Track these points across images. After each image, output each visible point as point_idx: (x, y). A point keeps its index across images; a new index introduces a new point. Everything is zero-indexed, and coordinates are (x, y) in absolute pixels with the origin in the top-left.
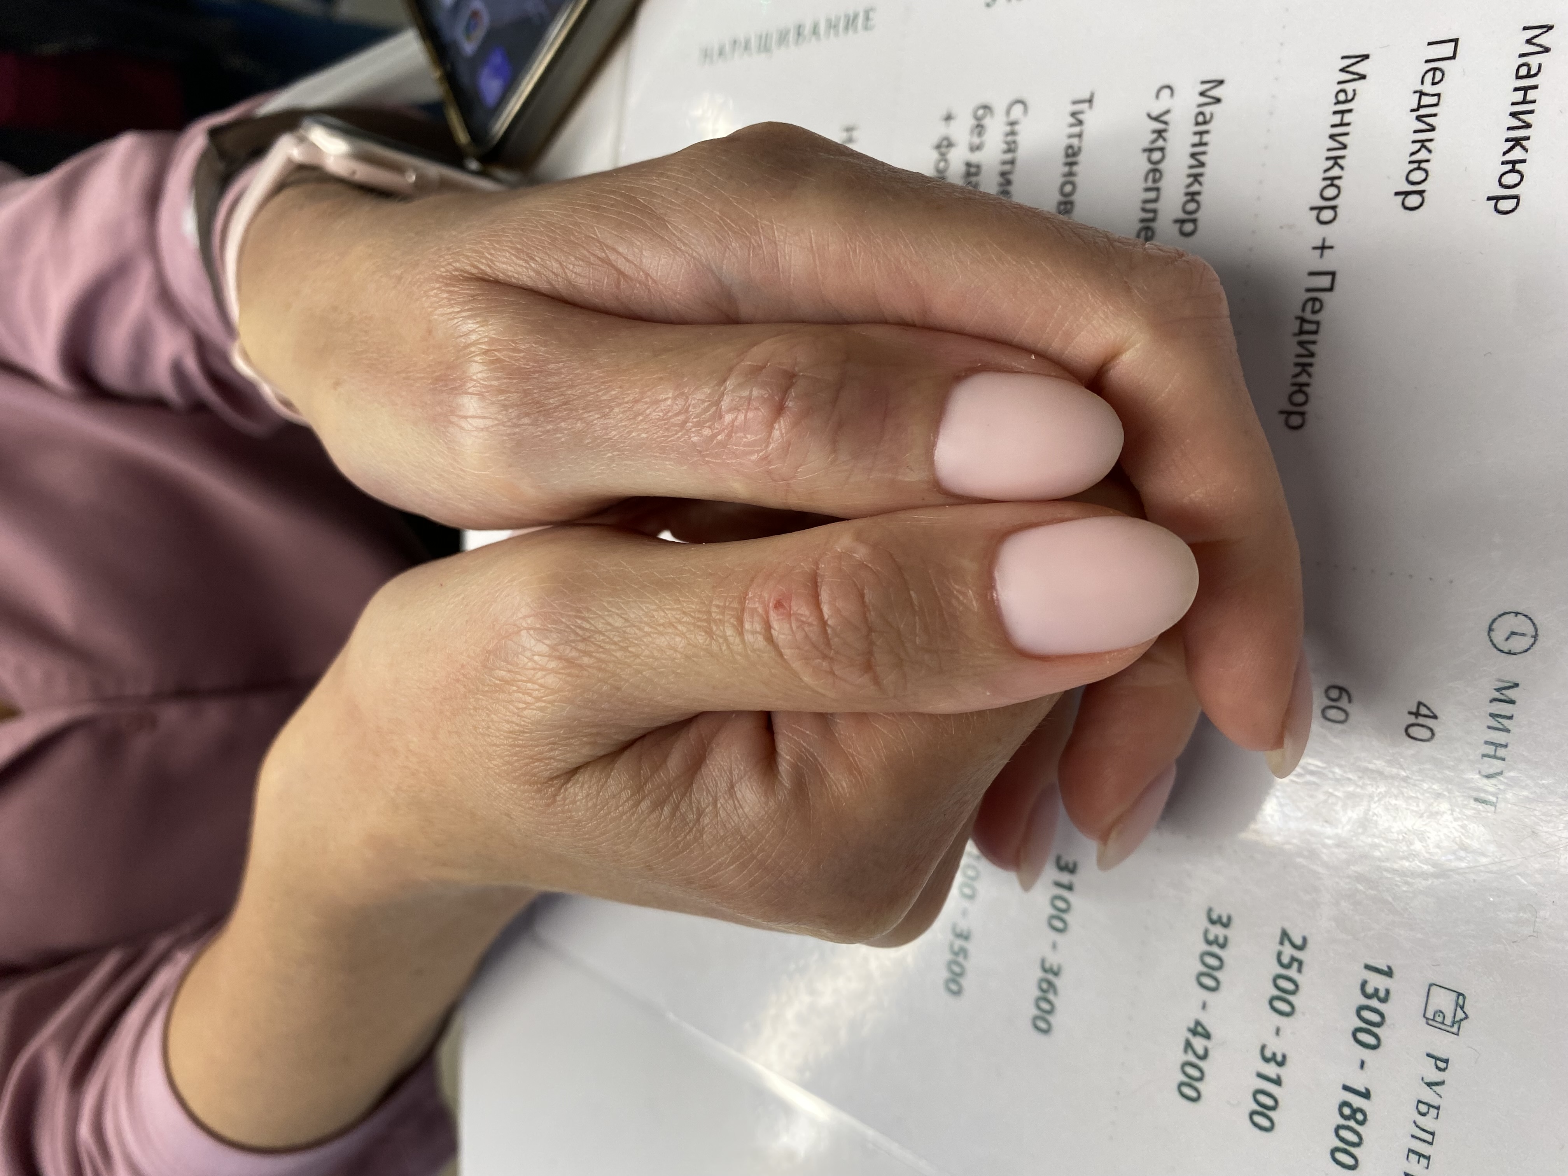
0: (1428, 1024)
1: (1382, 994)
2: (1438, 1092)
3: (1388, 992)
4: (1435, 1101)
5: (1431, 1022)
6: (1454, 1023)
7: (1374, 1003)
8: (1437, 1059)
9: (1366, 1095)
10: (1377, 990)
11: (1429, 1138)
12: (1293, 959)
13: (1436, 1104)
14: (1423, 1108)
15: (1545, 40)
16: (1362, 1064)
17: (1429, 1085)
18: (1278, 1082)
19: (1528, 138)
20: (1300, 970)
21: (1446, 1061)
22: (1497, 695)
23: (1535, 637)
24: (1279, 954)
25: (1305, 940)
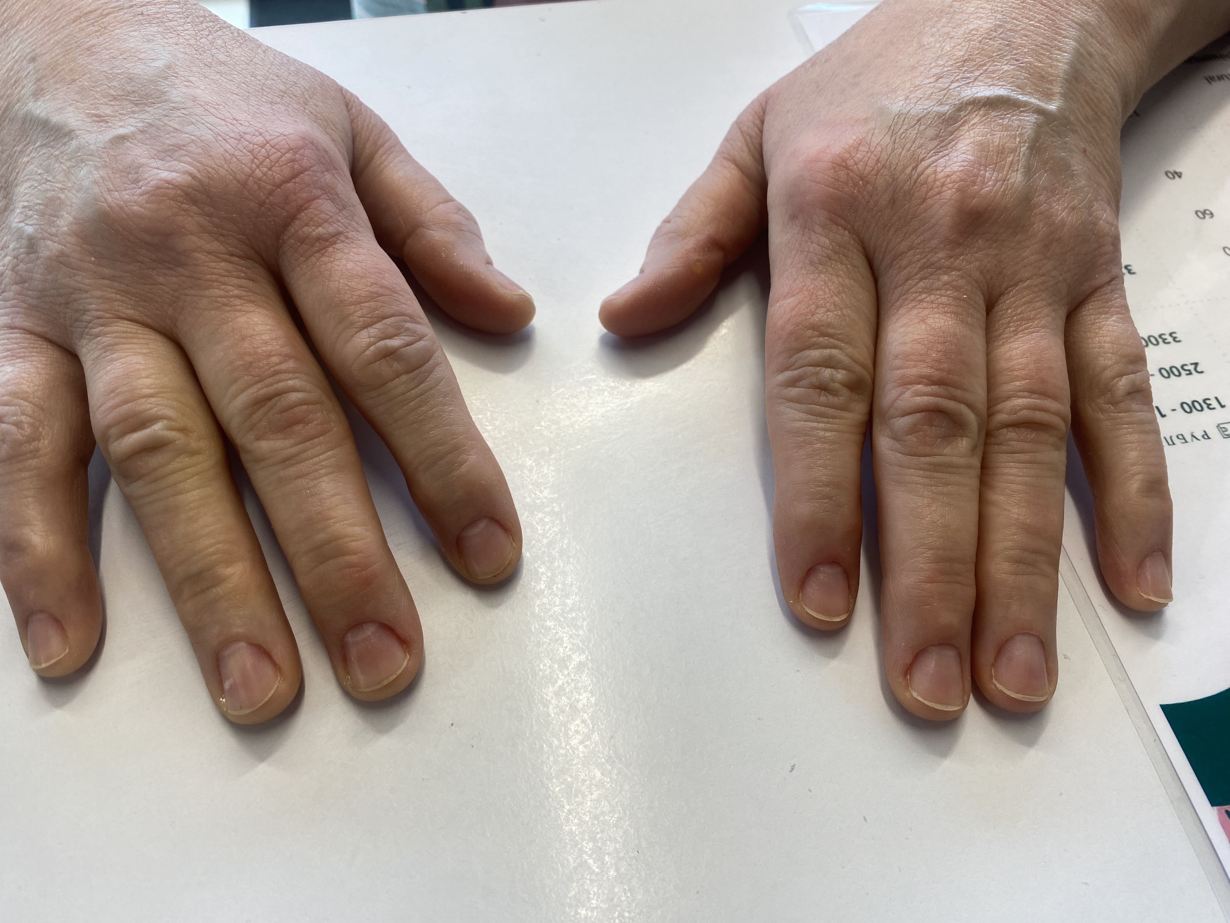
0: (1217, 427)
1: (1211, 407)
3: (1214, 408)
5: (1219, 428)
7: (1205, 406)
8: (1206, 434)
9: (1163, 416)
10: (1210, 404)
11: (1171, 443)
12: (1189, 370)
13: (1188, 440)
14: (1180, 437)
16: (1174, 410)
17: (1193, 436)
20: (1187, 374)
21: (1209, 438)
24: (1186, 365)
25: (1202, 372)
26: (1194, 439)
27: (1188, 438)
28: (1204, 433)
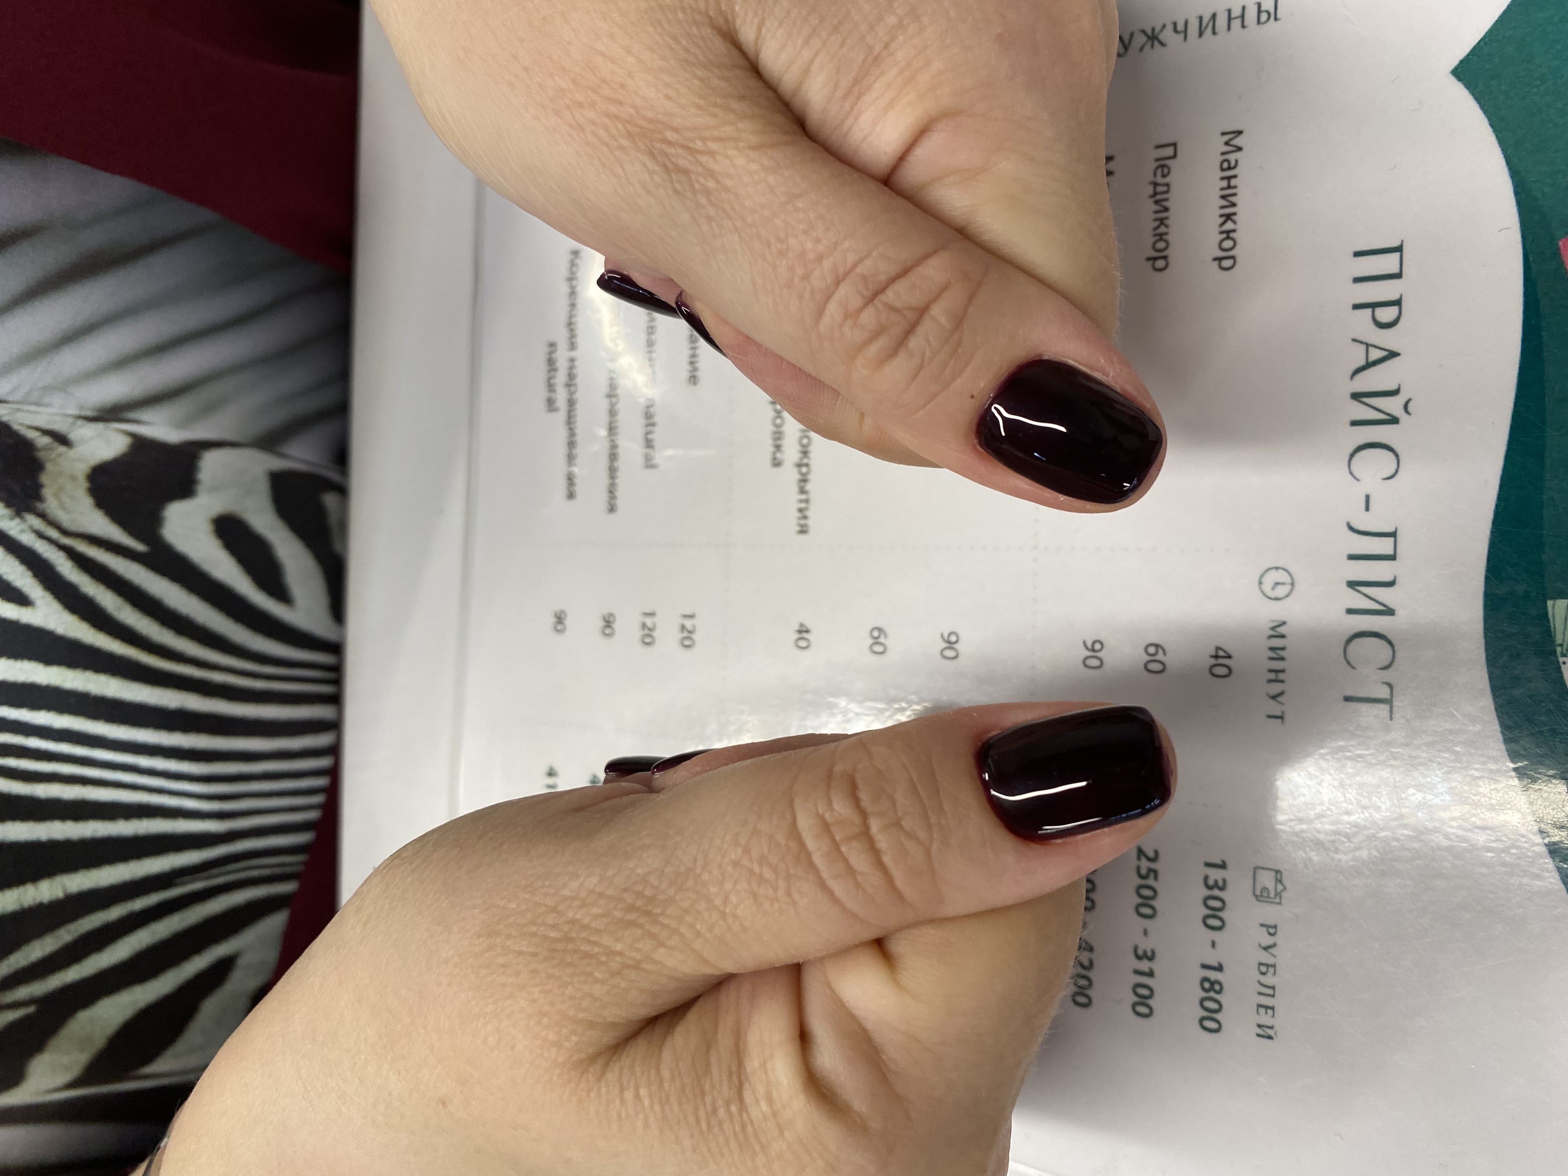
0: (1258, 900)
1: (1220, 883)
2: (1273, 952)
3: (1224, 881)
4: (1270, 960)
5: (1261, 899)
6: (1276, 895)
7: (1216, 892)
8: (1268, 926)
9: (1219, 968)
10: (1216, 882)
11: (1270, 992)
12: (1150, 870)
13: (1272, 964)
14: (1263, 969)
15: (1238, 141)
16: (1213, 944)
17: (1266, 949)
18: (1151, 974)
19: (1234, 214)
20: (1156, 878)
21: (1275, 927)
22: (1272, 633)
23: (1292, 584)
24: (1138, 869)
25: (1156, 853)
26: (1271, 950)
27: (1266, 958)
28: (1264, 929)
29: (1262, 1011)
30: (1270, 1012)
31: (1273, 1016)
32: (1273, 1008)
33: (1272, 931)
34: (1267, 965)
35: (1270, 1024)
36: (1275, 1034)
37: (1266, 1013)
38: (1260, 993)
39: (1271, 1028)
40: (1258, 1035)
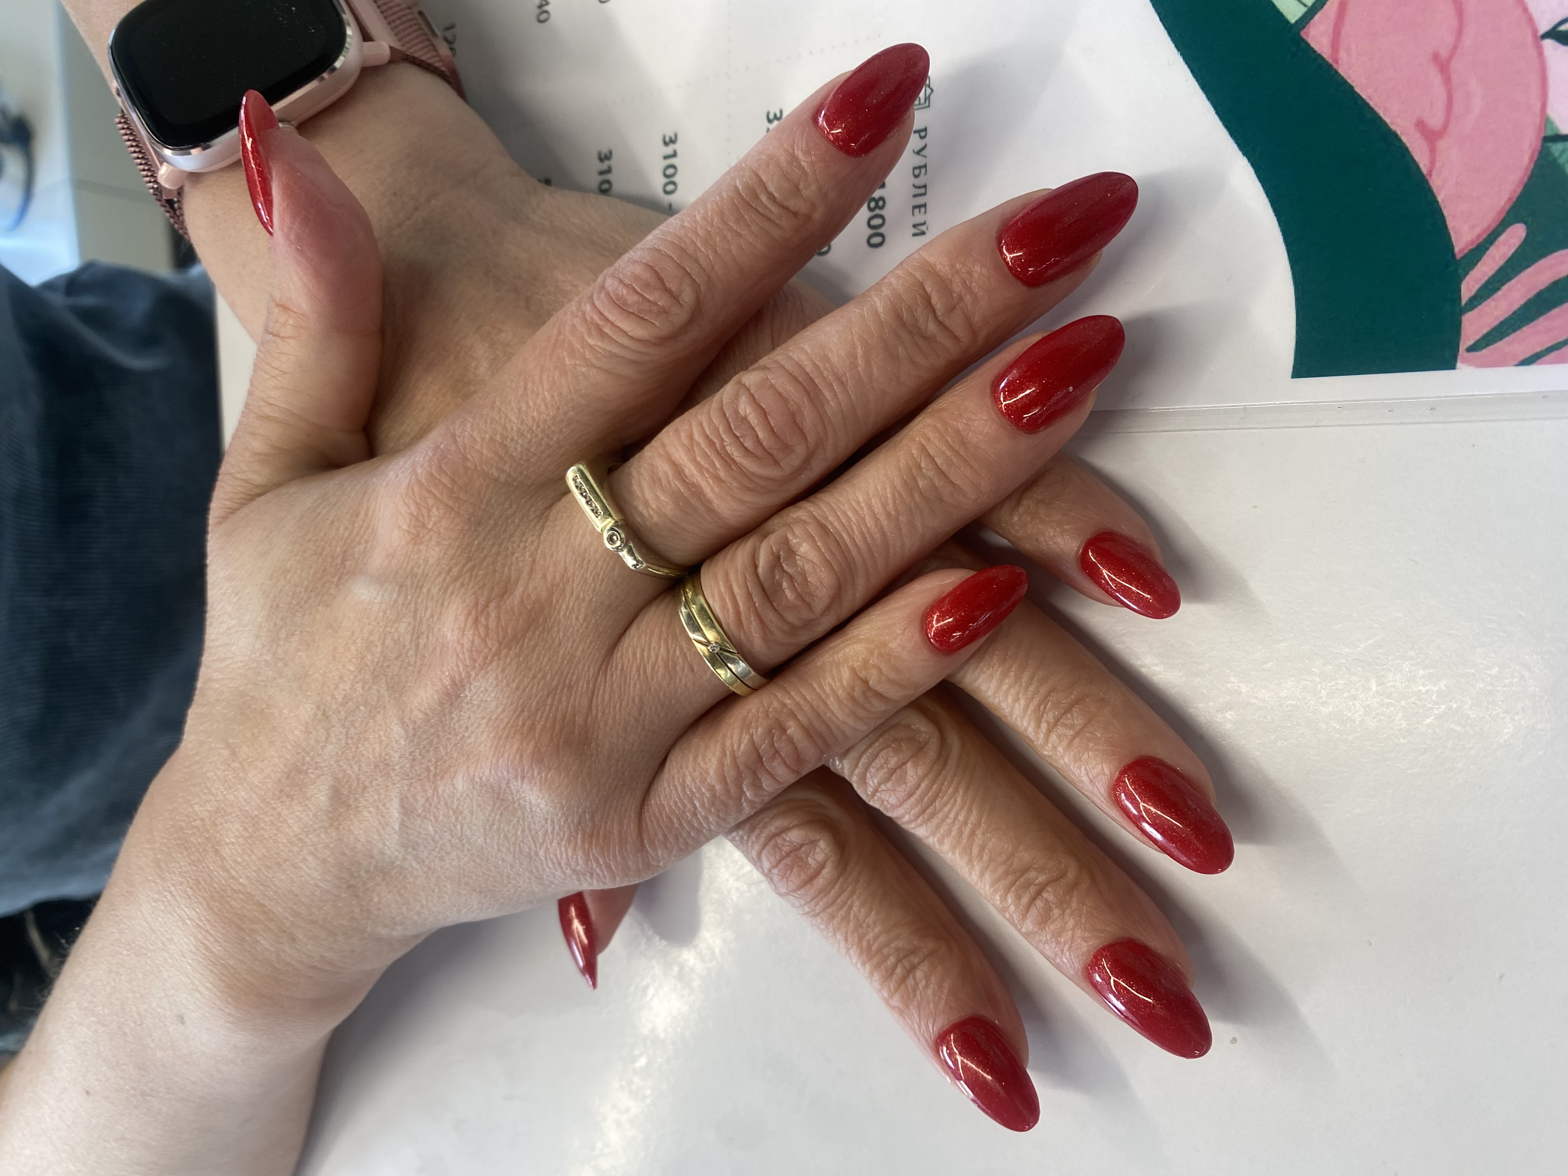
2: (924, 154)
11: (923, 190)
13: (923, 163)
17: (918, 153)
26: (923, 152)
27: (919, 161)
28: (917, 135)
29: (917, 211)
30: (923, 210)
31: (925, 212)
32: (925, 206)
33: (923, 134)
34: (920, 168)
35: (922, 221)
36: (927, 228)
37: (920, 212)
38: (915, 196)
39: (924, 224)
40: (915, 235)
